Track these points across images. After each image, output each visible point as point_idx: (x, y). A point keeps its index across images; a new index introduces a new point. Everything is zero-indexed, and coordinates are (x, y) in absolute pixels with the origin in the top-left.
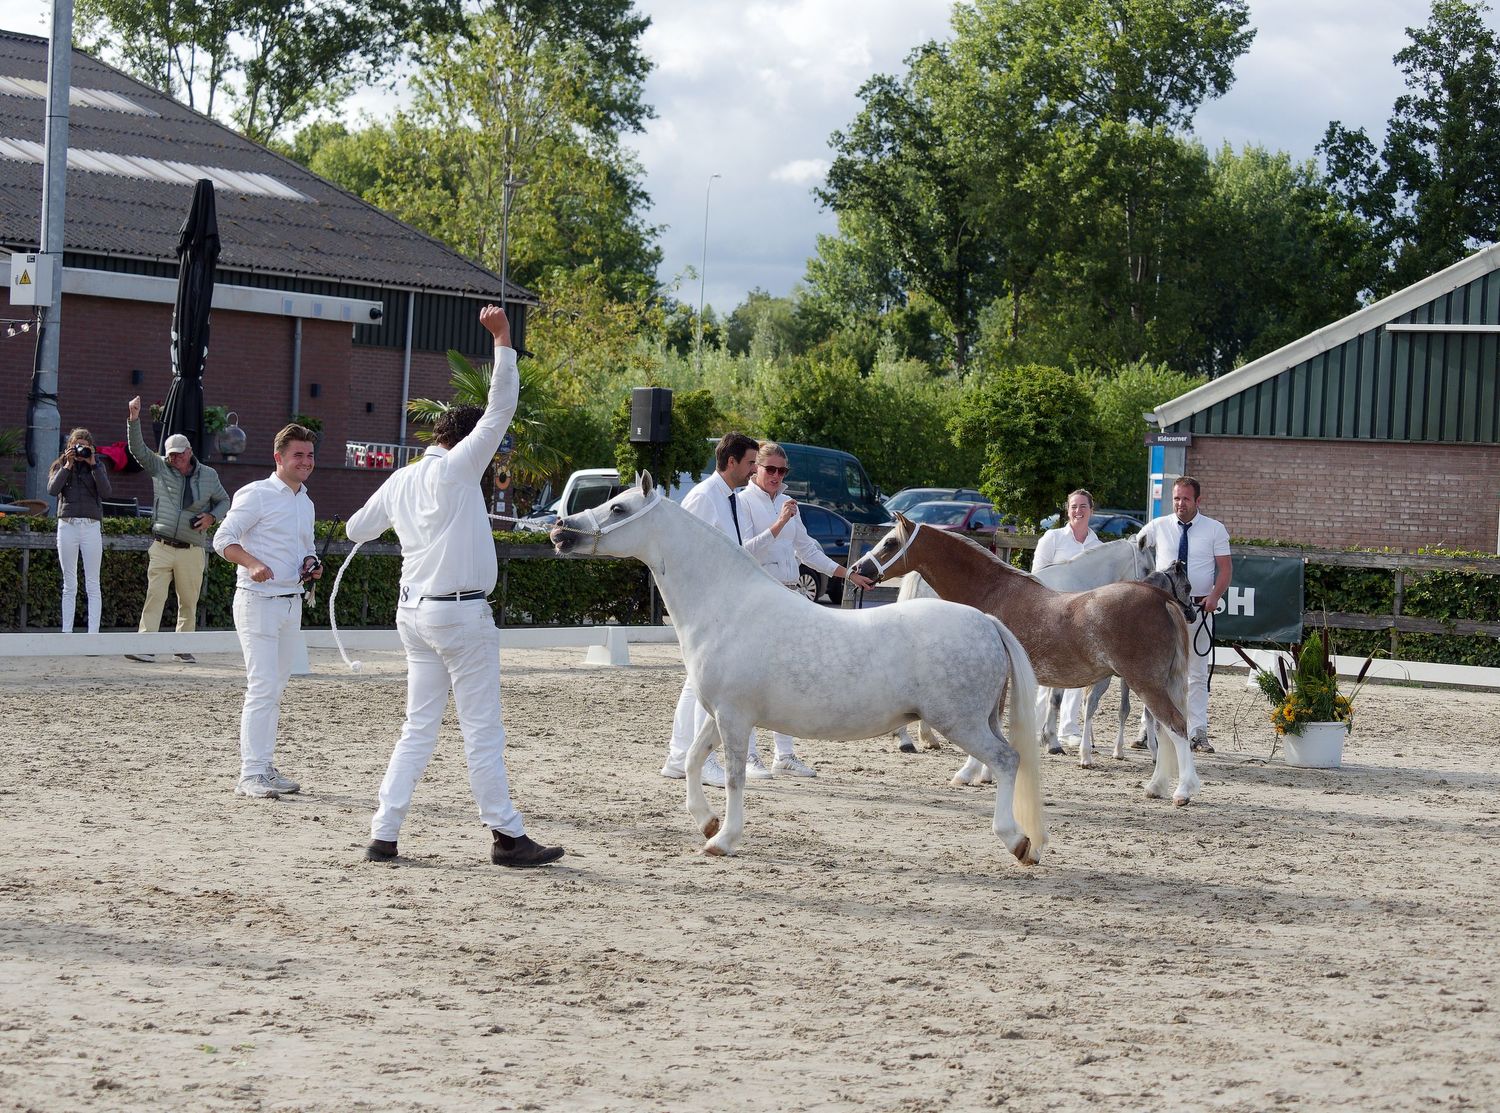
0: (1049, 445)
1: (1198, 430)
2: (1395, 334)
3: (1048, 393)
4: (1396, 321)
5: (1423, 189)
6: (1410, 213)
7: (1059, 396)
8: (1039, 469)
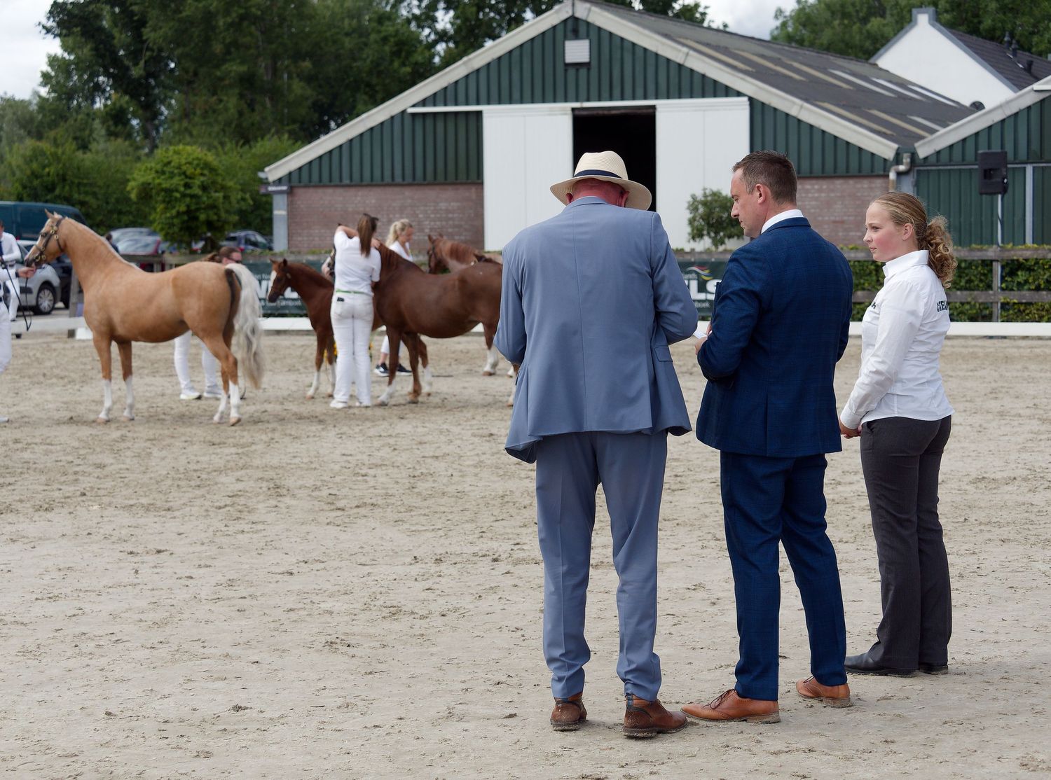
0: (192, 196)
1: (294, 181)
2: (414, 115)
3: (190, 163)
4: (414, 106)
5: (455, 9)
6: (449, 26)
7: (198, 165)
8: (188, 212)
